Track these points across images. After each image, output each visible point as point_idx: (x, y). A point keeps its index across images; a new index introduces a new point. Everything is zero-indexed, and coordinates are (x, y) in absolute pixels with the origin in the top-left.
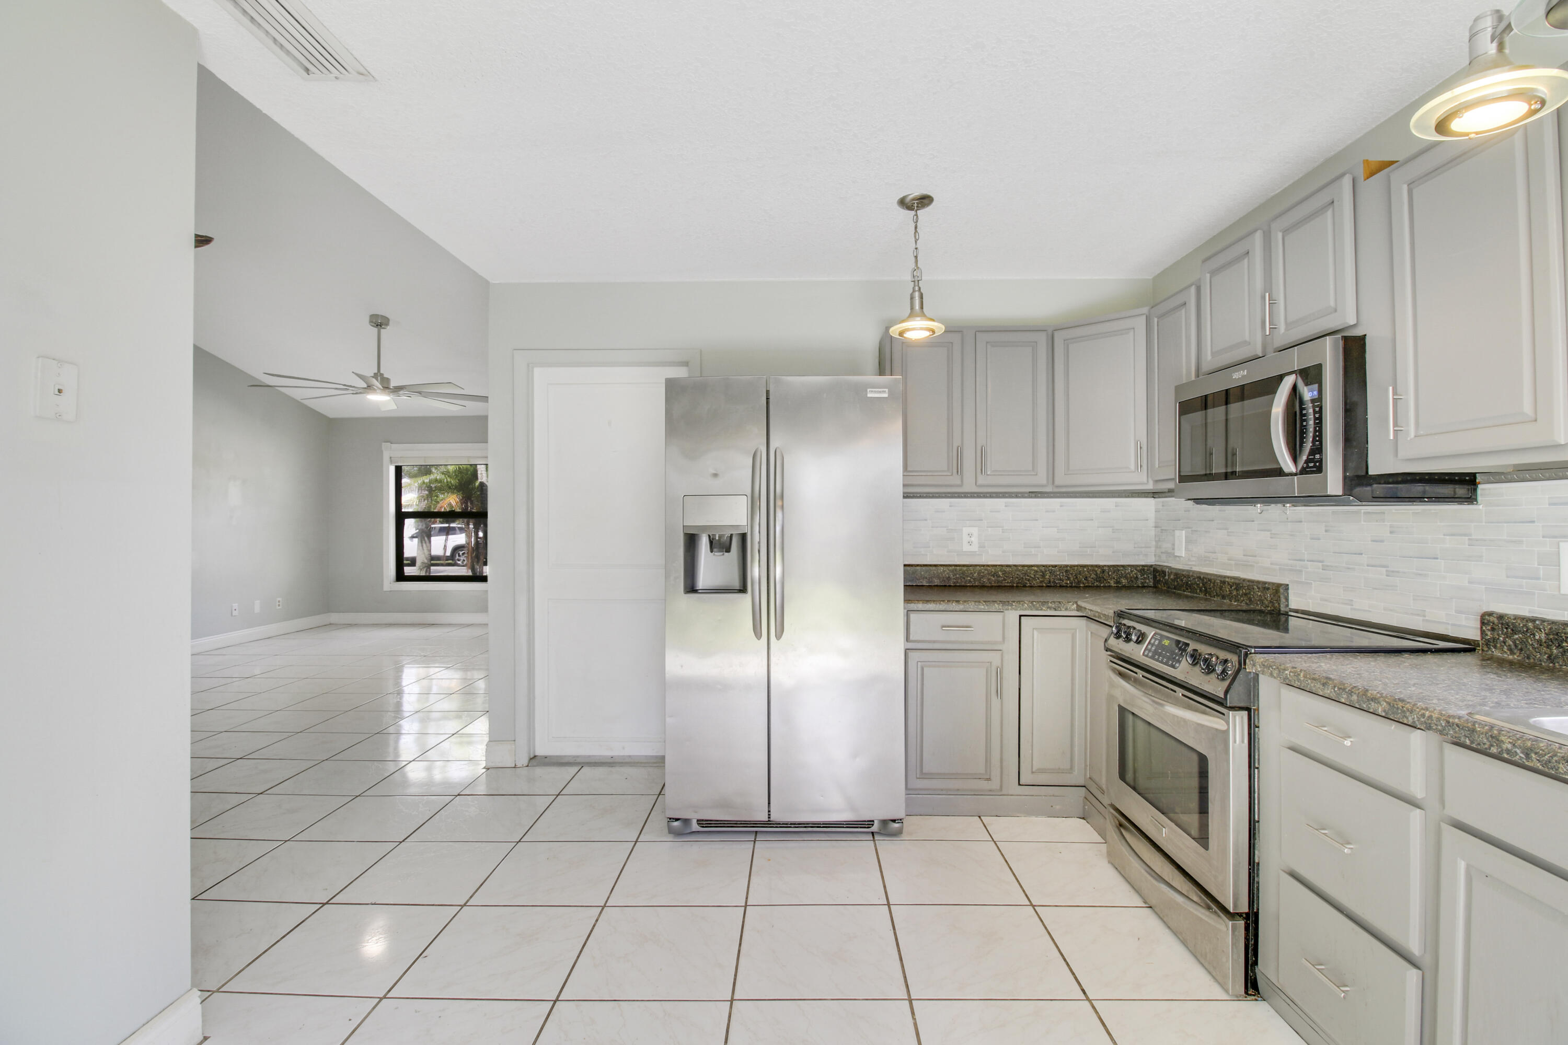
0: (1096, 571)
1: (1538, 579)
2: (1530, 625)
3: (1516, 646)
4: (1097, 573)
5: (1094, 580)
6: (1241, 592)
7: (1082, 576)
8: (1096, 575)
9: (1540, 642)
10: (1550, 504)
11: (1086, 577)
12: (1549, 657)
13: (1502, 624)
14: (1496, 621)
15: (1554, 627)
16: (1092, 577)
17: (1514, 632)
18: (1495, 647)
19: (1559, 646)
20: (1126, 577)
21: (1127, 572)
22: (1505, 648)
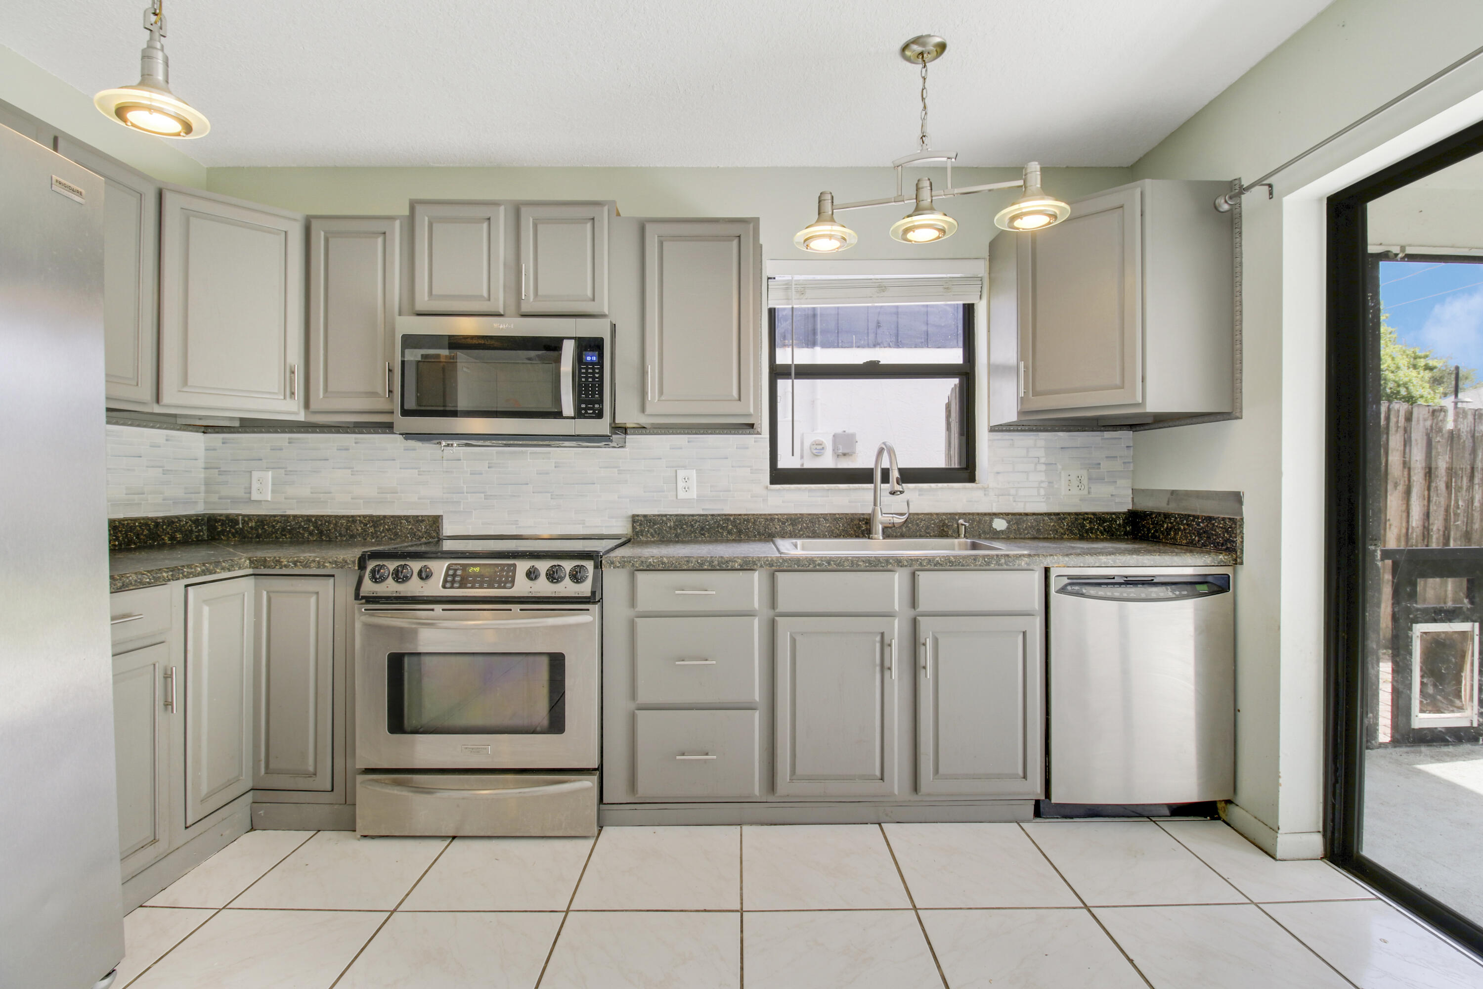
0: (149, 525)
1: (664, 492)
2: (664, 518)
3: (656, 532)
4: (150, 529)
5: (147, 538)
6: (382, 528)
7: (134, 534)
8: (149, 530)
9: (670, 528)
10: (670, 449)
11: (138, 535)
12: (675, 535)
13: (647, 520)
14: (643, 519)
15: (678, 518)
16: (145, 533)
17: (654, 524)
18: (642, 535)
19: (682, 528)
20: (181, 531)
21: (182, 524)
22: (649, 535)
